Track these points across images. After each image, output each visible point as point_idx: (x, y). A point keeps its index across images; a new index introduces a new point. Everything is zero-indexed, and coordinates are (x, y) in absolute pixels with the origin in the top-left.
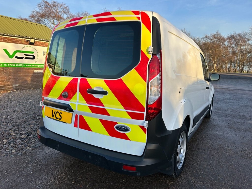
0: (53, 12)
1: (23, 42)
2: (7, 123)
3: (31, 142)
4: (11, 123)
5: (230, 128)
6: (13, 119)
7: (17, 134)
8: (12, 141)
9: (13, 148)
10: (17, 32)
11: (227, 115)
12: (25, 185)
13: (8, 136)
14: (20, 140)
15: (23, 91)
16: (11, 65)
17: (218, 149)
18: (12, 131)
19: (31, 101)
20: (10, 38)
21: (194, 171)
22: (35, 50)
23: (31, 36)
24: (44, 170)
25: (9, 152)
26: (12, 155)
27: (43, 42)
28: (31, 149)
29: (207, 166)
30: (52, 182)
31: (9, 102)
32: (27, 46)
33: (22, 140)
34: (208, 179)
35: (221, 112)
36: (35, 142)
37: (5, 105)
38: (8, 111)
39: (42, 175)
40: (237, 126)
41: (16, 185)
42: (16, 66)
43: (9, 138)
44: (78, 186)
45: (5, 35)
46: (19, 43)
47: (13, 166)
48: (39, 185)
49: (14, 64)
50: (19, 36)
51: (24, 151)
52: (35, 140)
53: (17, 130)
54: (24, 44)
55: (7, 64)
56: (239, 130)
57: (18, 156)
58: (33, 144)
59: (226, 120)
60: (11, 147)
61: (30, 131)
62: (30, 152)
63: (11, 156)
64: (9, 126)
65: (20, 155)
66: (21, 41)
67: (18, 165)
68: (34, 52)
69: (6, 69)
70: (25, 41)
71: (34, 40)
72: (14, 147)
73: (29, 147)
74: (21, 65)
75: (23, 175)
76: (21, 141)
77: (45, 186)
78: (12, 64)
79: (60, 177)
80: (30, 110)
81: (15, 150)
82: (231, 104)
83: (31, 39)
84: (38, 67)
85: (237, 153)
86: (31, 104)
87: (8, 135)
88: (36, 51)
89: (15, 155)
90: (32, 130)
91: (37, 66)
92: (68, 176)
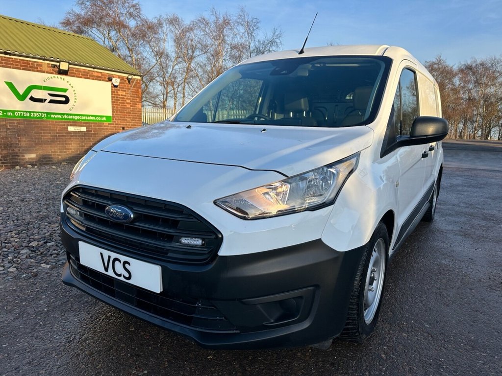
0: (108, 15)
1: (45, 68)
2: (5, 221)
3: (51, 255)
4: (13, 221)
5: (465, 236)
6: (18, 213)
7: (24, 240)
8: (11, 252)
9: (11, 265)
10: (33, 48)
11: (458, 214)
12: (29, 333)
13: (5, 243)
14: (28, 251)
15: (45, 168)
16: (21, 114)
17: (440, 273)
18: (13, 234)
19: (58, 182)
20: (20, 59)
21: (388, 312)
22: (70, 84)
23: (61, 57)
24: (72, 306)
25: (4, 271)
26: (9, 278)
27: (85, 70)
28: (48, 266)
29: (416, 303)
30: (86, 328)
31: (15, 185)
32: (54, 77)
33: (32, 251)
34: (419, 328)
35: (445, 207)
36: (58, 254)
37: (6, 189)
38: (9, 200)
39: (66, 315)
40: (478, 232)
41: (11, 333)
42: (32, 116)
43: (5, 247)
44: (141, 336)
45: (10, 54)
46: (38, 71)
47: (8, 297)
48: (60, 333)
49: (27, 112)
50: (37, 56)
51: (35, 270)
52: (60, 250)
53: (24, 232)
54: (47, 73)
55: (13, 112)
56: (483, 239)
57: (21, 280)
58: (54, 257)
59: (456, 222)
60: (9, 262)
61: (51, 235)
62: (48, 273)
63: (7, 280)
64: (8, 225)
65: (26, 278)
66: (41, 66)
67: (19, 296)
68: (68, 89)
69: (10, 123)
70: (48, 67)
71: (67, 64)
72: (13, 262)
73: (45, 263)
74: (42, 115)
75: (28, 314)
76: (30, 252)
77: (72, 335)
78: (24, 112)
79: (104, 319)
80: (54, 198)
81: (15, 269)
82: (465, 193)
83: (61, 63)
84: (76, 119)
85: (480, 280)
86: (58, 188)
87: (3, 241)
88: (72, 87)
89: (15, 277)
90: (54, 233)
91: (74, 117)
92: (121, 318)
